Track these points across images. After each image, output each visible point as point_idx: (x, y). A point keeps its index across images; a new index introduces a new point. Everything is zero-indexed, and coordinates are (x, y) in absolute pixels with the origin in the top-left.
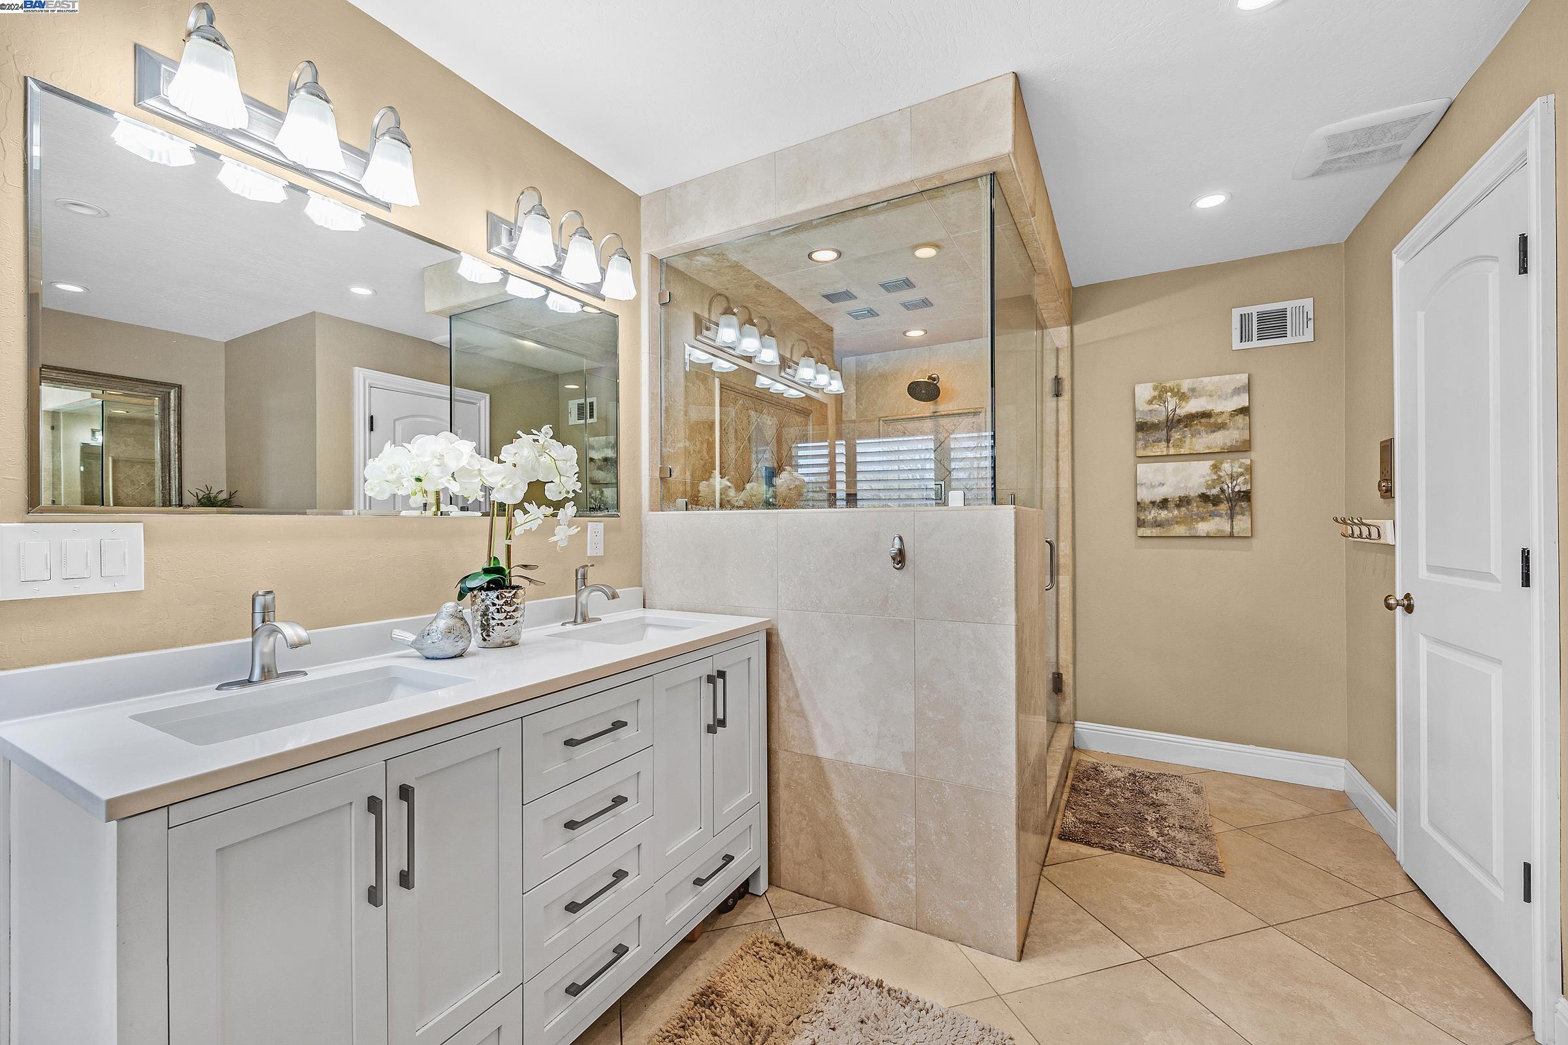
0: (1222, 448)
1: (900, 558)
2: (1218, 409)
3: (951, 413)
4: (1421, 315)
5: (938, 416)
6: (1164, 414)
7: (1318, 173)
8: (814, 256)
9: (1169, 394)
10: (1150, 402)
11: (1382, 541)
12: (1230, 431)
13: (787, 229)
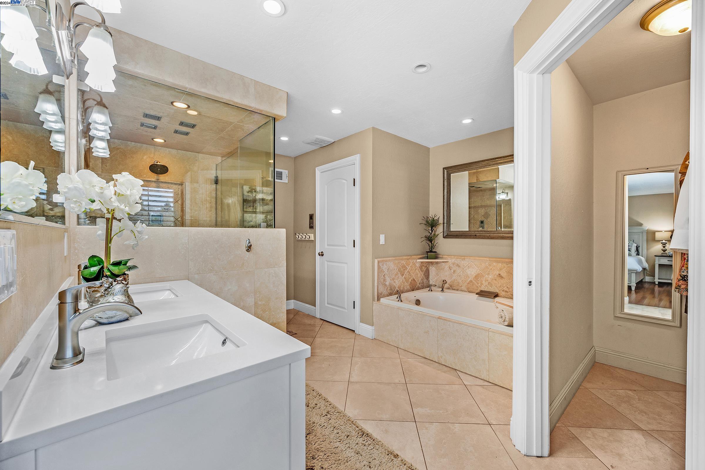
0: (268, 211)
1: (249, 248)
2: (267, 198)
3: (167, 181)
4: (326, 186)
5: (160, 182)
6: (252, 197)
7: (308, 143)
8: (174, 104)
9: (254, 191)
10: (248, 192)
11: (310, 239)
12: (270, 206)
13: (183, 92)
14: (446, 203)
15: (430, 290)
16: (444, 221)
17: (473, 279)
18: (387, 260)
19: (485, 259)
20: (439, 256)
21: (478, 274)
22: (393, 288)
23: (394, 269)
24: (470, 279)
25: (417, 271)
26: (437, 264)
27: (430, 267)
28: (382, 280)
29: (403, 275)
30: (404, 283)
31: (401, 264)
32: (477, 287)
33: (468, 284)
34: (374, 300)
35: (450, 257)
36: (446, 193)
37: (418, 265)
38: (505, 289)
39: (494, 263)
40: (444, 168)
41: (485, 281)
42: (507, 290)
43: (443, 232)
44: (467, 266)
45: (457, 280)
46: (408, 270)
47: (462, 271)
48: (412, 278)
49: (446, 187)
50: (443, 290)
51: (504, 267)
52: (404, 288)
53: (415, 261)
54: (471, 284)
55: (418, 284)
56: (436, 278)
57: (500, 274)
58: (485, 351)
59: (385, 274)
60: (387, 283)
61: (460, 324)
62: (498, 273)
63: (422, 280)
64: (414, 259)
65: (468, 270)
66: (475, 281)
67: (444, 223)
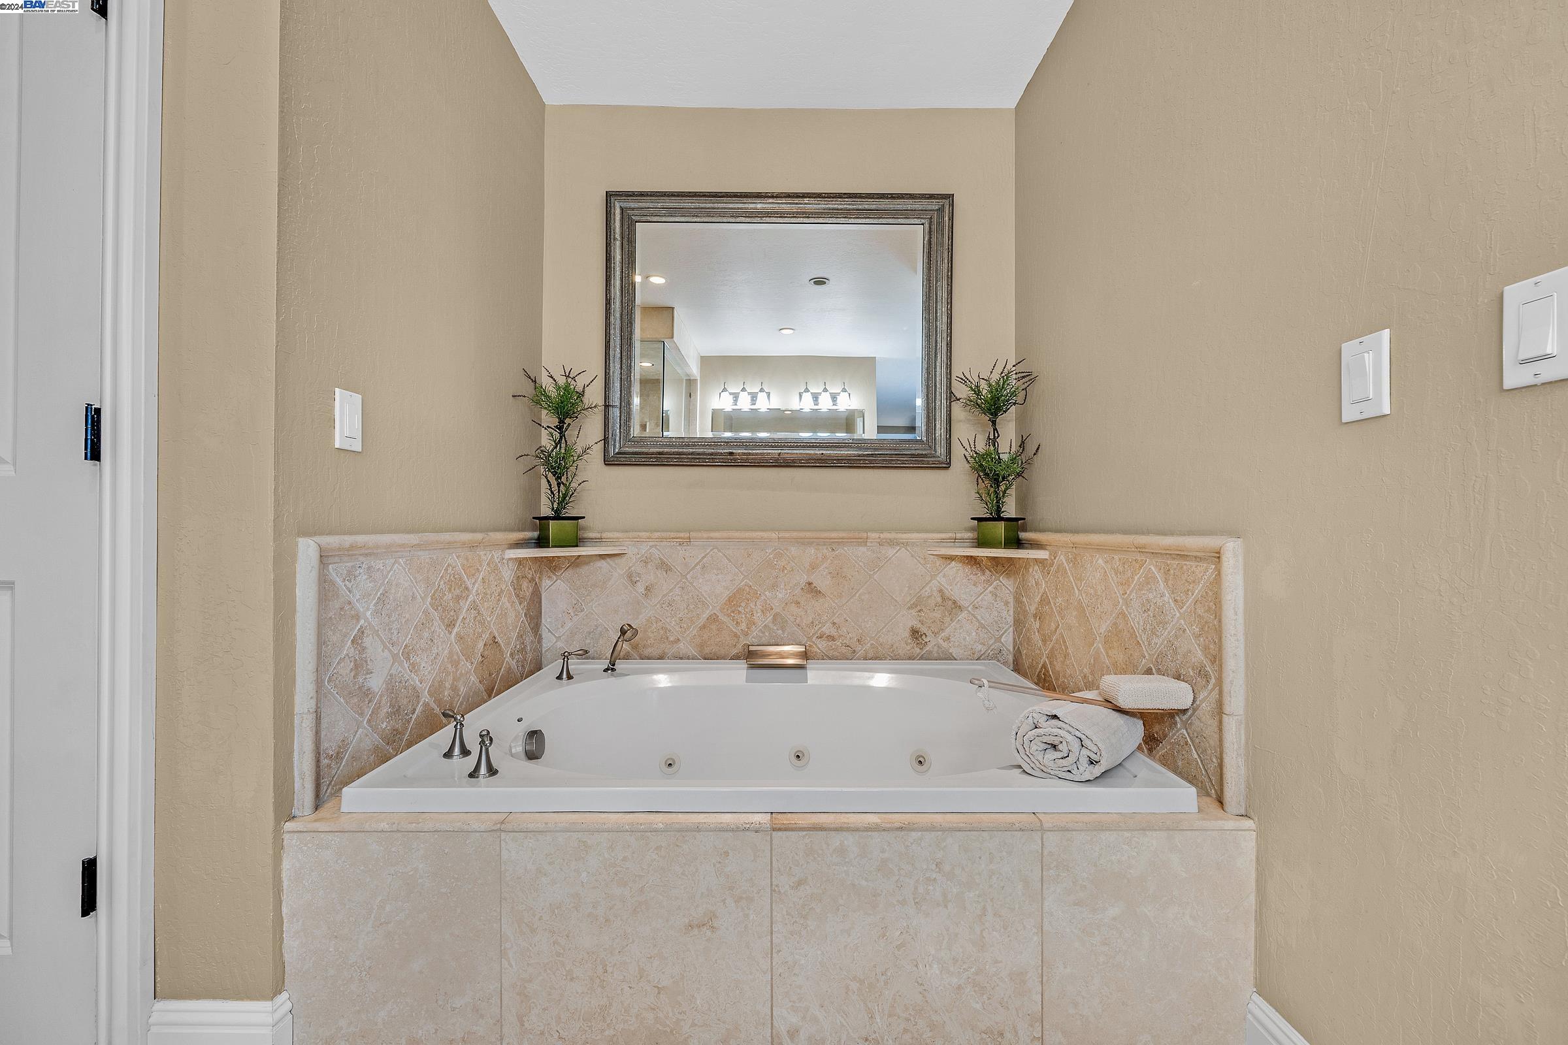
14: (618, 331)
15: (565, 676)
16: (606, 398)
17: (722, 610)
18: (378, 547)
19: (765, 535)
20: (585, 535)
21: (740, 591)
22: (405, 701)
23: (414, 598)
24: (708, 612)
25: (504, 600)
26: (577, 566)
27: (546, 583)
28: (346, 669)
29: (451, 625)
30: (456, 664)
31: (446, 570)
32: (736, 635)
33: (701, 628)
34: (284, 812)
35: (631, 534)
36: (618, 293)
37: (508, 574)
38: (828, 629)
39: (793, 549)
40: (609, 195)
41: (762, 611)
42: (833, 632)
43: (606, 439)
44: (698, 563)
45: (658, 620)
46: (471, 598)
47: (677, 584)
48: (486, 636)
49: (618, 269)
50: (614, 665)
51: (825, 558)
52: (454, 689)
53: (497, 555)
54: (714, 627)
55: (508, 658)
56: (569, 625)
57: (810, 584)
58: (1024, 927)
59: (362, 631)
60: (376, 683)
61: (901, 829)
62: (803, 579)
63: (520, 636)
64: (495, 545)
65: (701, 581)
66: (729, 616)
67: (607, 406)
